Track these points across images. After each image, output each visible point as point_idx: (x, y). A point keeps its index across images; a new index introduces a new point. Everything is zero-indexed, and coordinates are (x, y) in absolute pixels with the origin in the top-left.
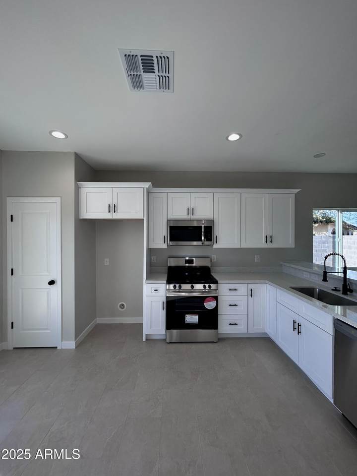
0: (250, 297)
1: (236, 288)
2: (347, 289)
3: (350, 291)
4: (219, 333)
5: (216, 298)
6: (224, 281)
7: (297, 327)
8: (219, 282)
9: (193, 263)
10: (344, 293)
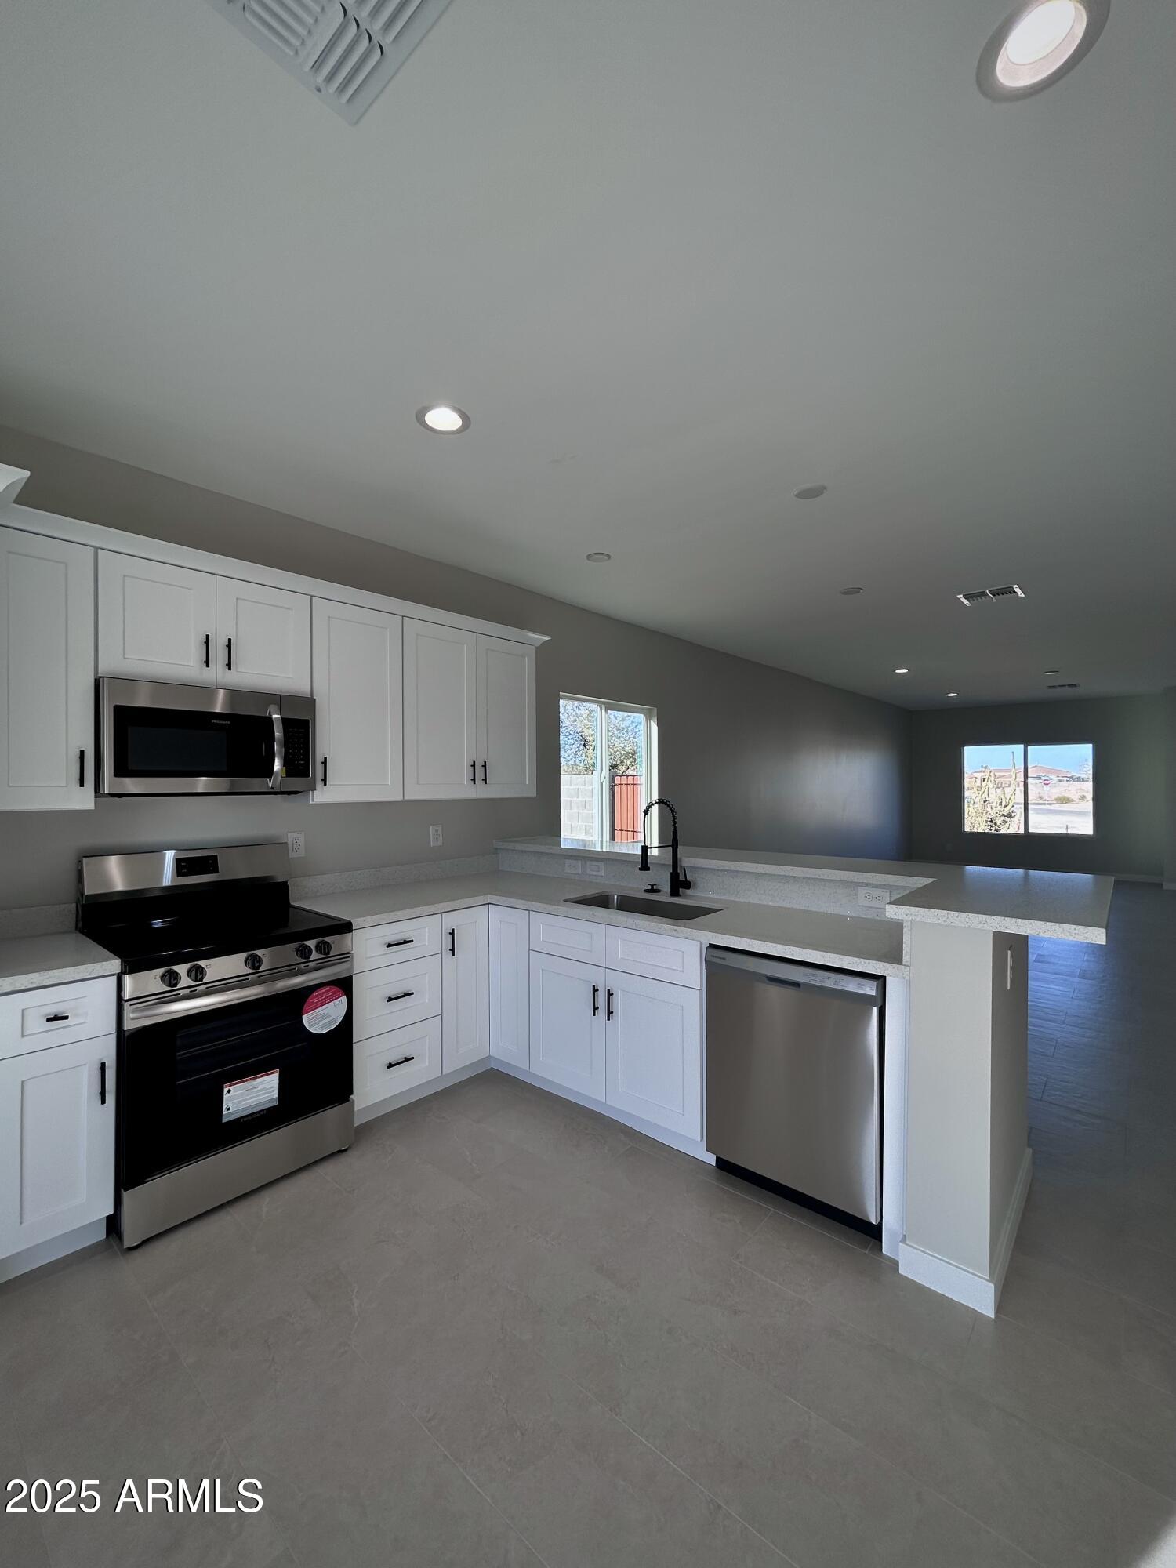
0: (447, 955)
1: (407, 936)
2: (679, 884)
3: (687, 885)
4: (356, 1109)
5: (345, 986)
6: (370, 920)
7: (602, 1002)
8: (356, 922)
9: (216, 870)
10: (675, 893)
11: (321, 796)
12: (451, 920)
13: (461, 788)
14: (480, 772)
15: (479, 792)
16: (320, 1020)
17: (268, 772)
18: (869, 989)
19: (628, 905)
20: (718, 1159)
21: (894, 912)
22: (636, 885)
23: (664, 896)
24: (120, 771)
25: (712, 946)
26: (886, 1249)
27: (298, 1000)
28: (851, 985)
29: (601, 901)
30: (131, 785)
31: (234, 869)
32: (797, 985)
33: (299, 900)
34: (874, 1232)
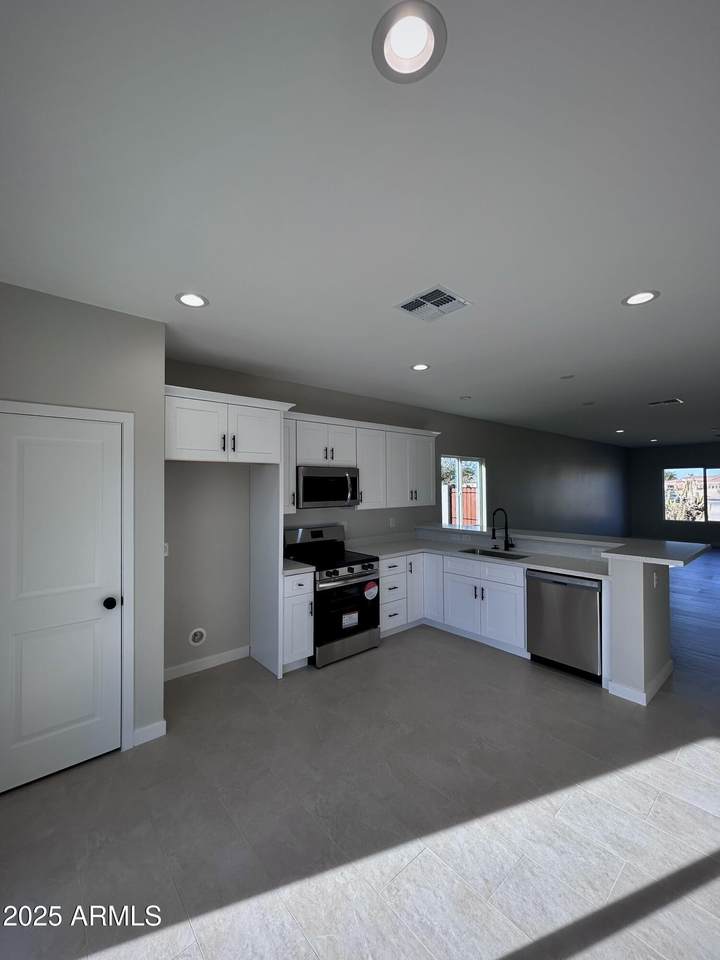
0: (409, 573)
1: (395, 564)
2: (508, 545)
3: (512, 546)
4: (382, 630)
5: (377, 582)
6: (384, 557)
7: (479, 593)
8: (380, 557)
9: (322, 536)
10: (506, 549)
11: (360, 507)
12: (411, 558)
13: (408, 503)
14: (414, 495)
15: (413, 504)
16: (370, 594)
17: (346, 499)
18: (595, 585)
19: (484, 553)
20: (532, 655)
21: (604, 555)
22: (488, 546)
23: (502, 550)
24: (305, 500)
25: (528, 569)
26: (604, 686)
27: (362, 586)
28: (588, 584)
29: (473, 552)
30: (307, 504)
31: (327, 536)
32: (565, 584)
33: (347, 548)
34: (598, 680)
